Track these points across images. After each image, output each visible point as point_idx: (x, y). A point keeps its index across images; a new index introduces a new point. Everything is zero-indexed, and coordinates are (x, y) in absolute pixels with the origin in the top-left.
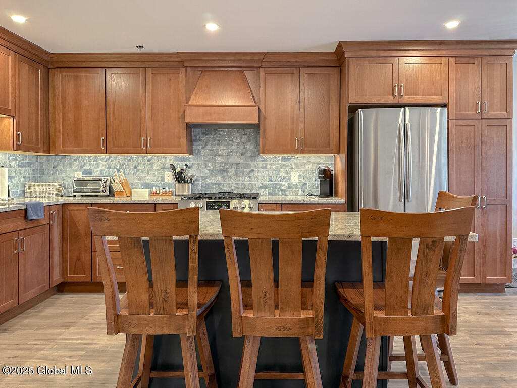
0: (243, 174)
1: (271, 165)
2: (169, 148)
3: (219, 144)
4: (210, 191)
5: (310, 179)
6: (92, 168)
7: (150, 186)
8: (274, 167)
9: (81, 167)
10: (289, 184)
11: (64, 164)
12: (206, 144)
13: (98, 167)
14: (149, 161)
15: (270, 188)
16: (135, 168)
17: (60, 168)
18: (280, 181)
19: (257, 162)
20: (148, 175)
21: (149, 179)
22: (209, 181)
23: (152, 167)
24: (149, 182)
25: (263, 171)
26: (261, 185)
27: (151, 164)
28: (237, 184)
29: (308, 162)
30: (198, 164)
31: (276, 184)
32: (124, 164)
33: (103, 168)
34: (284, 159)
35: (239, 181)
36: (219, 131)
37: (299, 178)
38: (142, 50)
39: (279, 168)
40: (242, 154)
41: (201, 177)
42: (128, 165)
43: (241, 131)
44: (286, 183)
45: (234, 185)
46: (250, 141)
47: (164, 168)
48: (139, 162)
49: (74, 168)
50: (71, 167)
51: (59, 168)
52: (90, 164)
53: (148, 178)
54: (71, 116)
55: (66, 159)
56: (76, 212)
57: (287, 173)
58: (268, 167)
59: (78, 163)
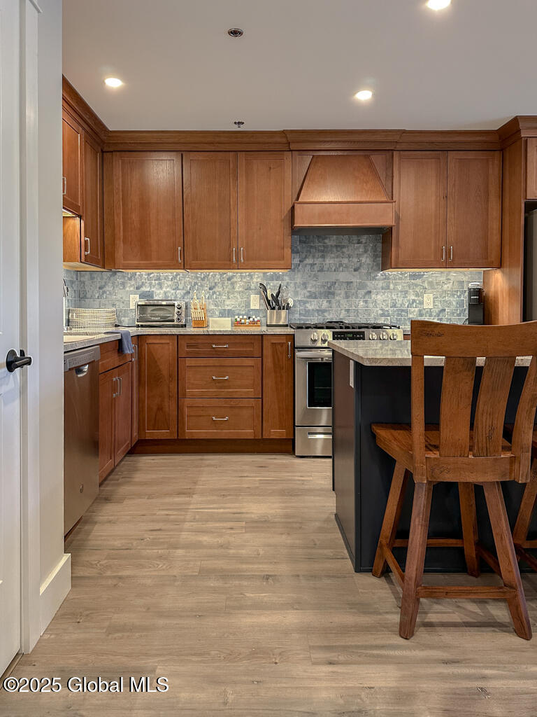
0: (357, 297)
1: (396, 284)
2: (267, 262)
3: (323, 257)
4: (311, 320)
5: (450, 303)
6: (152, 290)
7: (229, 313)
8: (400, 288)
9: (138, 288)
10: (420, 311)
11: (113, 283)
12: (306, 257)
13: (161, 288)
14: (229, 279)
15: (394, 316)
16: (210, 289)
17: (109, 288)
18: (408, 307)
19: (376, 279)
20: (229, 298)
21: (229, 304)
22: (309, 307)
23: (234, 288)
24: (229, 308)
25: (384, 293)
26: (380, 312)
27: (232, 284)
28: (348, 311)
29: (448, 279)
30: (295, 284)
31: (403, 311)
32: (196, 284)
33: (168, 289)
34: (413, 277)
35: (351, 307)
36: (326, 238)
37: (434, 302)
38: (243, 128)
39: (407, 289)
40: (355, 270)
41: (299, 301)
42: (202, 286)
43: (355, 238)
44: (417, 309)
45: (343, 311)
46: (366, 252)
47: (249, 289)
48: (216, 281)
49: (128, 289)
50: (124, 287)
51: (107, 288)
52: (151, 284)
53: (228, 302)
54: (135, 217)
55: (117, 276)
56: (157, 346)
57: (417, 295)
58: (392, 286)
59: (133, 282)
